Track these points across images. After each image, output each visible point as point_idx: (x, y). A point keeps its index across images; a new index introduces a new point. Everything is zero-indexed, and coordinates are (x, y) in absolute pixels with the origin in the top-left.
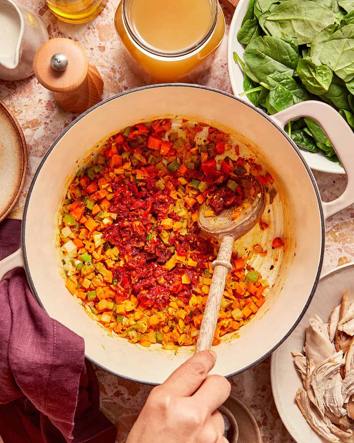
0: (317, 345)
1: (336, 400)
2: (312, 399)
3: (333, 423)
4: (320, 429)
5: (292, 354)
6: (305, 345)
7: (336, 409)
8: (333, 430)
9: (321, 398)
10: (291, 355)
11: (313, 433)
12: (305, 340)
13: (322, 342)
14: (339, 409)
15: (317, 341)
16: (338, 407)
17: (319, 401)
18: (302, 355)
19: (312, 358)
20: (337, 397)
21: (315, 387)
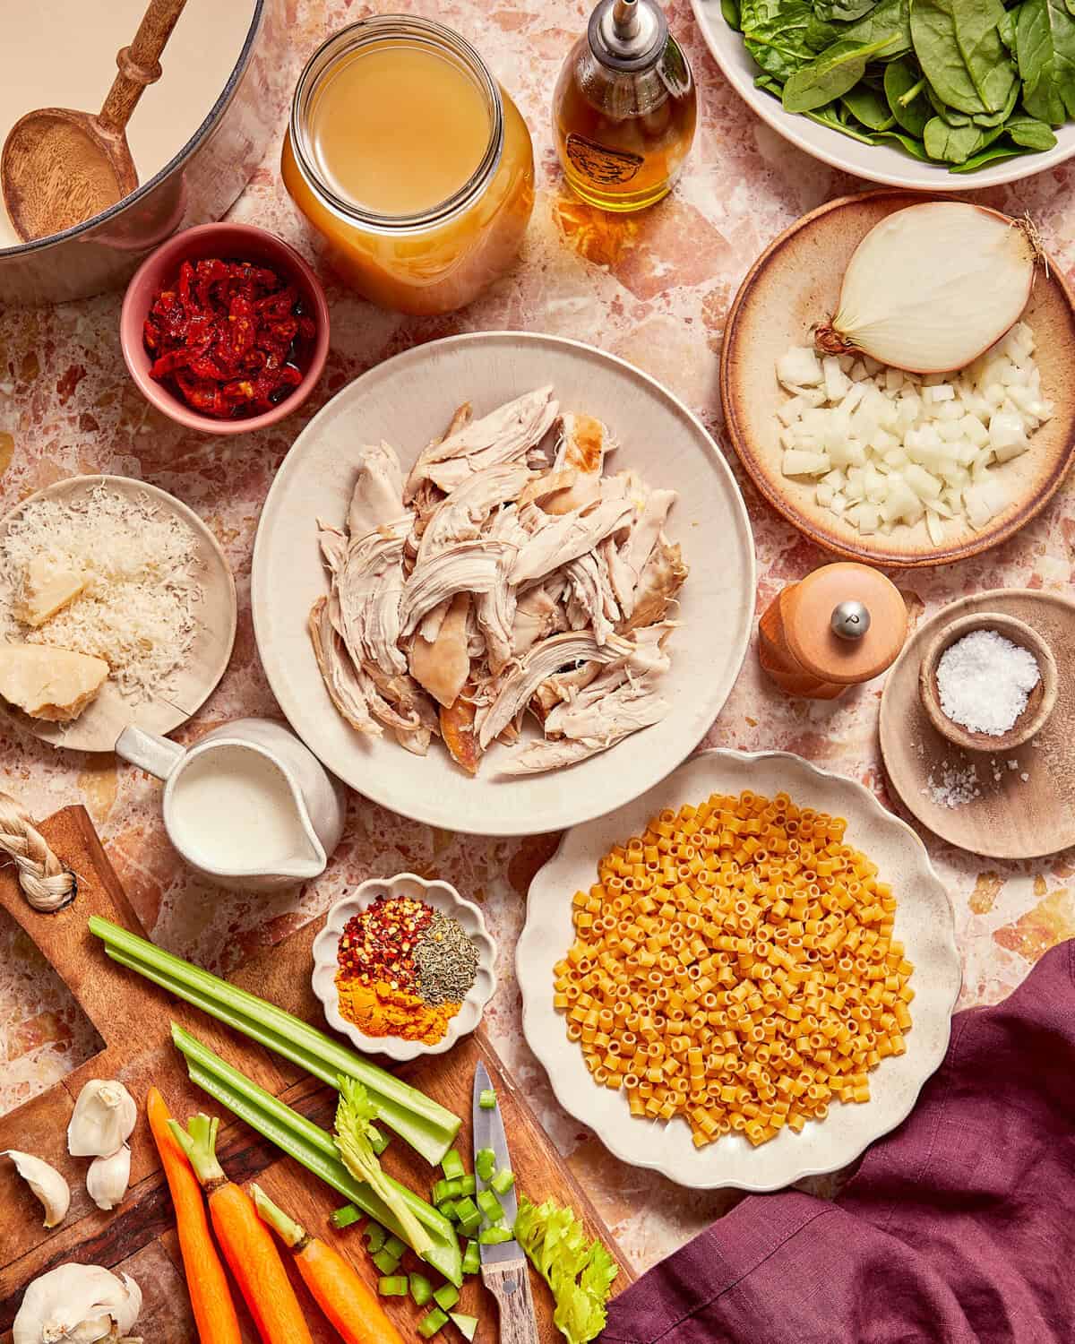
0: (370, 506)
1: (383, 624)
3: (378, 693)
4: (345, 698)
6: (349, 508)
7: (382, 647)
8: (376, 708)
9: (353, 618)
11: (332, 712)
12: (352, 498)
13: (380, 496)
14: (388, 648)
15: (371, 495)
16: (385, 643)
18: (341, 532)
19: (357, 535)
20: (386, 619)
21: (341, 590)
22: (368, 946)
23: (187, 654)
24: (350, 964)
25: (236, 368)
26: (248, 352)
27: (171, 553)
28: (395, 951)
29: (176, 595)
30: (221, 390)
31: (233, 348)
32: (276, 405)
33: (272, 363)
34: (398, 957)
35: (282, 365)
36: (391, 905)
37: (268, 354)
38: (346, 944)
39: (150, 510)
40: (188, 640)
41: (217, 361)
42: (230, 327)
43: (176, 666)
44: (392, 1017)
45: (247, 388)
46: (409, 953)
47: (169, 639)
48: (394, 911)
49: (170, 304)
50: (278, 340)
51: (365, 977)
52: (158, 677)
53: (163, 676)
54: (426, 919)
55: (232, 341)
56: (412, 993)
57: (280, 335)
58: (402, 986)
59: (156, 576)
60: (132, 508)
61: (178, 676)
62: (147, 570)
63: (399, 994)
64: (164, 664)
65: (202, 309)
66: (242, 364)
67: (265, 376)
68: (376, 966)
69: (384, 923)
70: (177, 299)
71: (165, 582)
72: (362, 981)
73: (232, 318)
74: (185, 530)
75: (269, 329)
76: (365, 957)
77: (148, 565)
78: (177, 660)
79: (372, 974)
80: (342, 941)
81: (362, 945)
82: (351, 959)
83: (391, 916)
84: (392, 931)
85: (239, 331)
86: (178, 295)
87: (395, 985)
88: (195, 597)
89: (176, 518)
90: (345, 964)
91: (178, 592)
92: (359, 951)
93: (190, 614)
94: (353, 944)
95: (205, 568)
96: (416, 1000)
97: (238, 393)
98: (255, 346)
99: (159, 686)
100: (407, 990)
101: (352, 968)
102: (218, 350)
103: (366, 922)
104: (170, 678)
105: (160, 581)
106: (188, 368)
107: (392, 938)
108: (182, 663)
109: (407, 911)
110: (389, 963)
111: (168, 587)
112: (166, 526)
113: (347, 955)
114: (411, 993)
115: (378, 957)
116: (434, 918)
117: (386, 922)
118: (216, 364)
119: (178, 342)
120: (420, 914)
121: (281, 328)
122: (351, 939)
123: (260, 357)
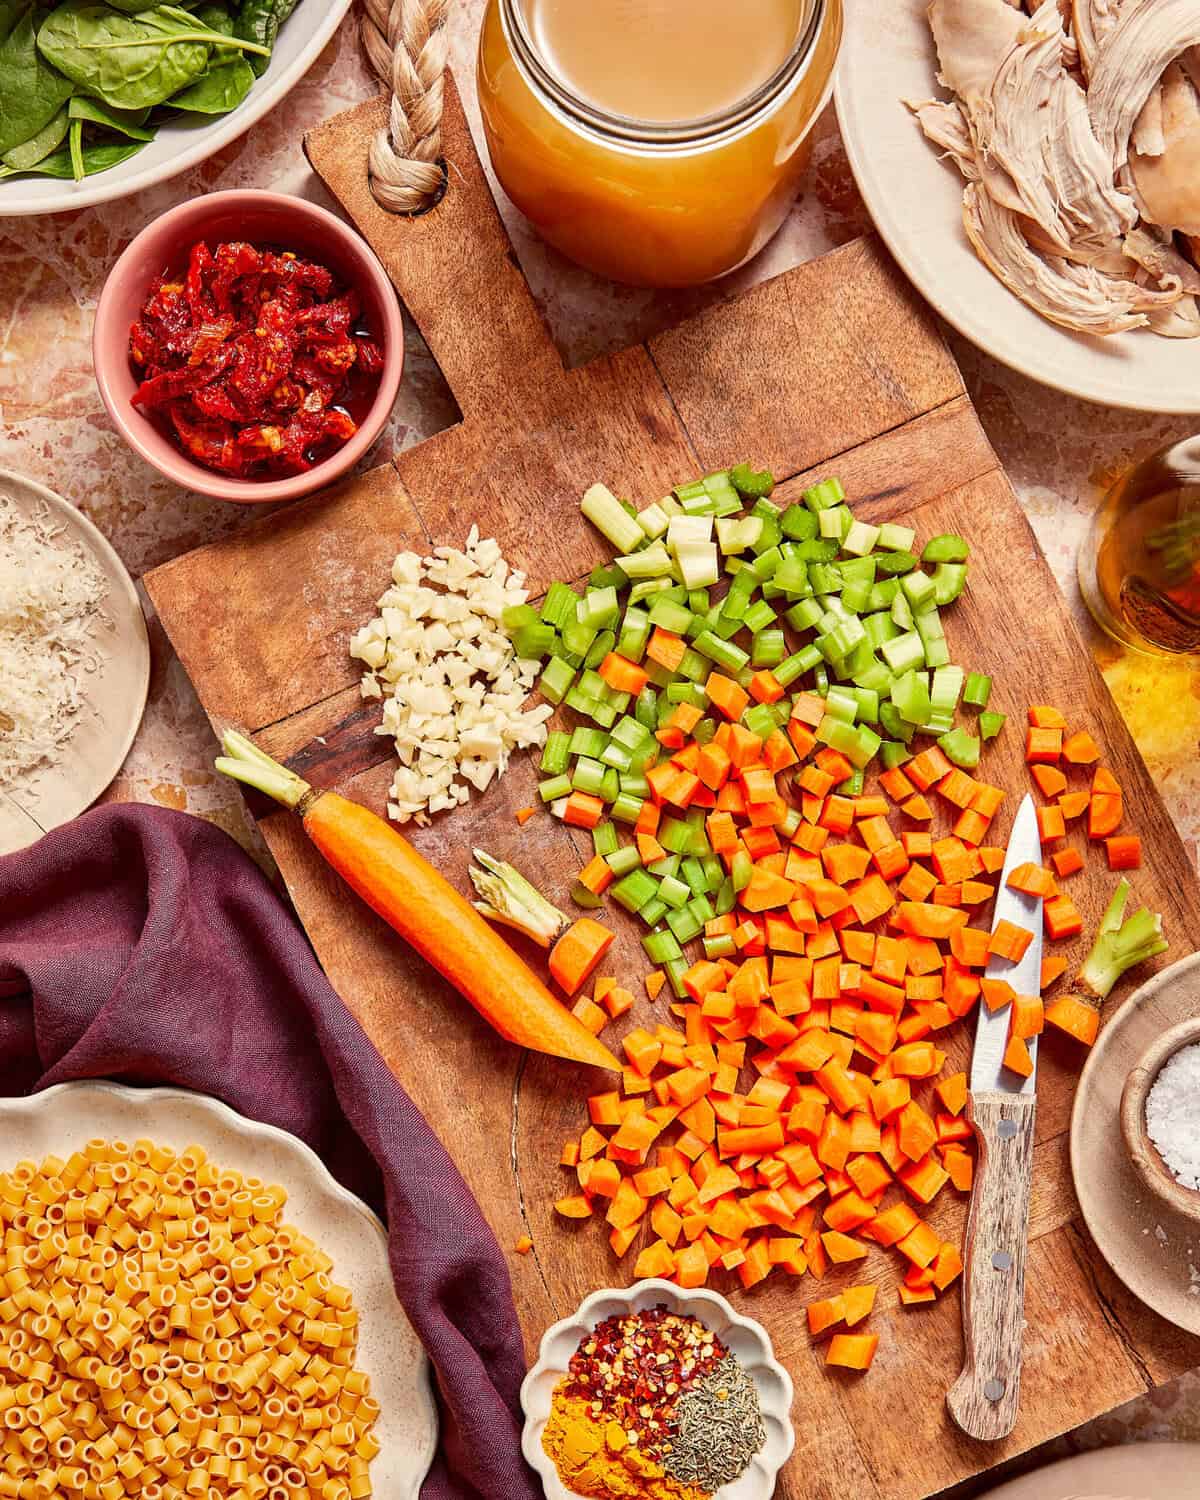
1: (1085, 166)
2: (1012, 202)
5: (906, 104)
6: (936, 65)
7: (1099, 202)
9: (1037, 183)
10: (904, 110)
13: (983, 12)
14: (1107, 196)
16: (1099, 191)
17: (1032, 195)
18: (938, 100)
19: (970, 86)
20: (1084, 154)
21: (1004, 155)
22: (619, 1364)
23: (64, 746)
24: (584, 1378)
25: (260, 407)
26: (278, 384)
27: (65, 597)
28: (654, 1389)
29: (63, 659)
30: (235, 437)
31: (258, 377)
32: (313, 465)
33: (312, 403)
34: (653, 1399)
35: (328, 407)
36: (672, 1322)
37: (308, 389)
38: (590, 1349)
39: (47, 530)
40: (68, 725)
41: (232, 393)
42: (255, 344)
43: (44, 759)
44: (611, 1479)
45: (272, 437)
46: (672, 1399)
47: (41, 719)
48: (675, 1332)
49: (170, 303)
50: (325, 370)
51: (597, 1406)
52: (14, 771)
53: (24, 772)
54: (712, 1361)
55: (256, 364)
56: (654, 1458)
57: (329, 362)
58: (642, 1444)
59: (38, 626)
60: (23, 523)
61: (44, 775)
62: (26, 615)
63: (634, 1455)
64: (26, 755)
65: (217, 314)
66: (268, 400)
67: (300, 421)
68: (619, 1398)
69: (655, 1344)
70: (183, 296)
71: (51, 638)
72: (590, 1410)
73: (261, 332)
74: (93, 568)
75: (313, 353)
76: (609, 1378)
77: (29, 608)
78: (46, 752)
79: (608, 1403)
80: (586, 1342)
81: (611, 1360)
82: (588, 1373)
83: (667, 1337)
84: (663, 1359)
85: (268, 352)
86: (186, 289)
87: (633, 1437)
88: (91, 667)
89: (85, 548)
90: (577, 1374)
91: (67, 655)
92: (604, 1367)
93: (78, 688)
94: (600, 1354)
95: (112, 628)
96: (653, 1470)
97: (259, 443)
98: (291, 375)
99: (15, 784)
100: (647, 1451)
101: (583, 1386)
102: (234, 378)
103: (629, 1332)
104: (35, 775)
105: (44, 633)
106: (189, 398)
107: (659, 1369)
108: (52, 757)
109: (691, 1340)
110: (641, 1401)
111: (53, 645)
112: (67, 557)
113: (583, 1363)
114: (650, 1458)
115: (626, 1387)
116: (725, 1364)
117: (659, 1345)
118: (231, 399)
119: (178, 359)
120: (708, 1351)
121: (330, 354)
122: (600, 1345)
123: (296, 392)
